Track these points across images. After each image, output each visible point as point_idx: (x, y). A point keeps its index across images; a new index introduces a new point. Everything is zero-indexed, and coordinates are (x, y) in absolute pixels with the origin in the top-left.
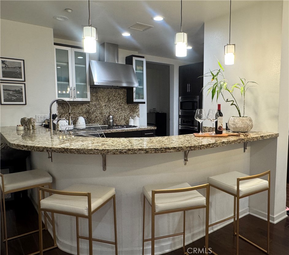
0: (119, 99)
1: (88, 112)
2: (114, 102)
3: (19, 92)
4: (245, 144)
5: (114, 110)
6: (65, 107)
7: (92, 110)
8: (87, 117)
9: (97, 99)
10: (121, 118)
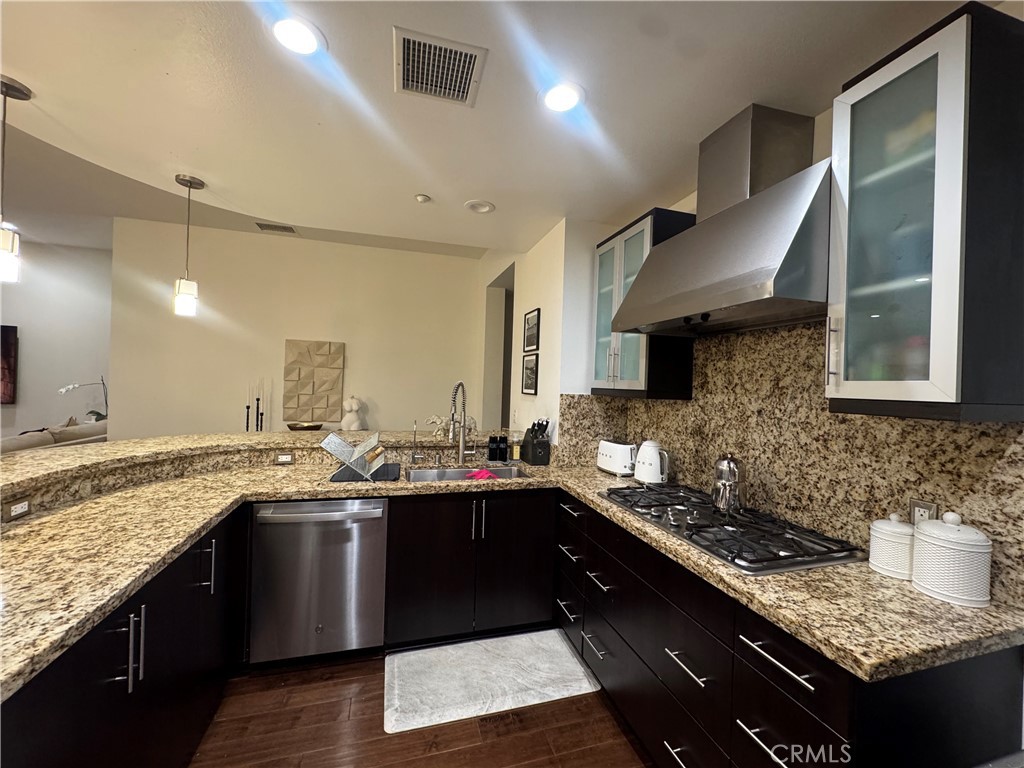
2: (806, 395)
3: (533, 371)
5: (804, 438)
7: (713, 425)
9: (730, 383)
10: (841, 495)
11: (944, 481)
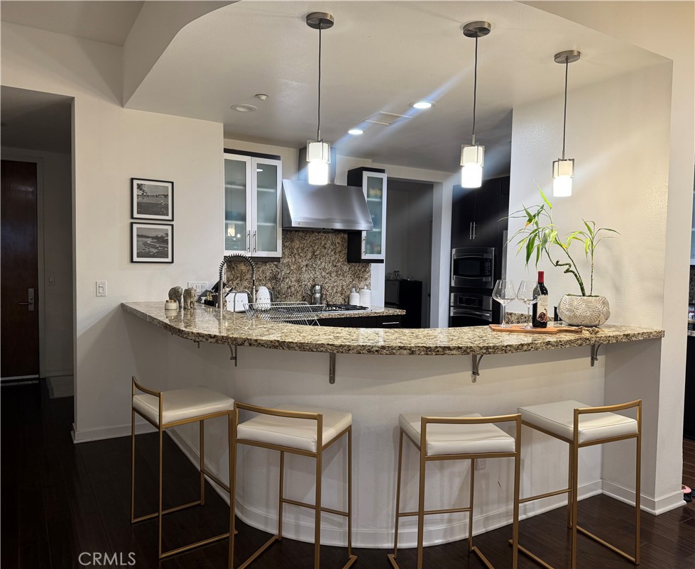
0: (333, 253)
1: (274, 278)
2: (324, 258)
3: (162, 240)
4: (594, 350)
5: (324, 274)
6: (233, 268)
7: (283, 274)
8: (273, 288)
9: (292, 253)
10: (335, 291)
11: (357, 279)
